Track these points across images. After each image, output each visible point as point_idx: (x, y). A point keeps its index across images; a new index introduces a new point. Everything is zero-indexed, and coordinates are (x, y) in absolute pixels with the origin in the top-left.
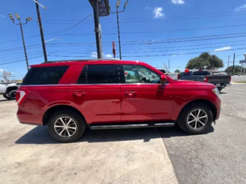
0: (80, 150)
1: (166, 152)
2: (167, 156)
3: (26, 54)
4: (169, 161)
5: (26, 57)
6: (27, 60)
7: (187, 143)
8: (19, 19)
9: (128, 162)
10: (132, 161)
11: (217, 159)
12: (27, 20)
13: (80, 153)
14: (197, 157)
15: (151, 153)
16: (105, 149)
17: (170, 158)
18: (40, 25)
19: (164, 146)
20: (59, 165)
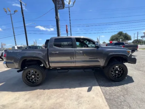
0: (45, 95)
1: (103, 97)
2: (105, 100)
3: (14, 32)
4: (106, 104)
5: (14, 34)
6: (14, 36)
7: (116, 90)
8: (10, 11)
9: (78, 105)
10: (81, 103)
11: (139, 102)
12: (15, 11)
13: (45, 98)
14: (125, 101)
15: (93, 98)
16: (62, 95)
17: (107, 102)
18: (23, 15)
19: (101, 92)
20: (31, 107)
